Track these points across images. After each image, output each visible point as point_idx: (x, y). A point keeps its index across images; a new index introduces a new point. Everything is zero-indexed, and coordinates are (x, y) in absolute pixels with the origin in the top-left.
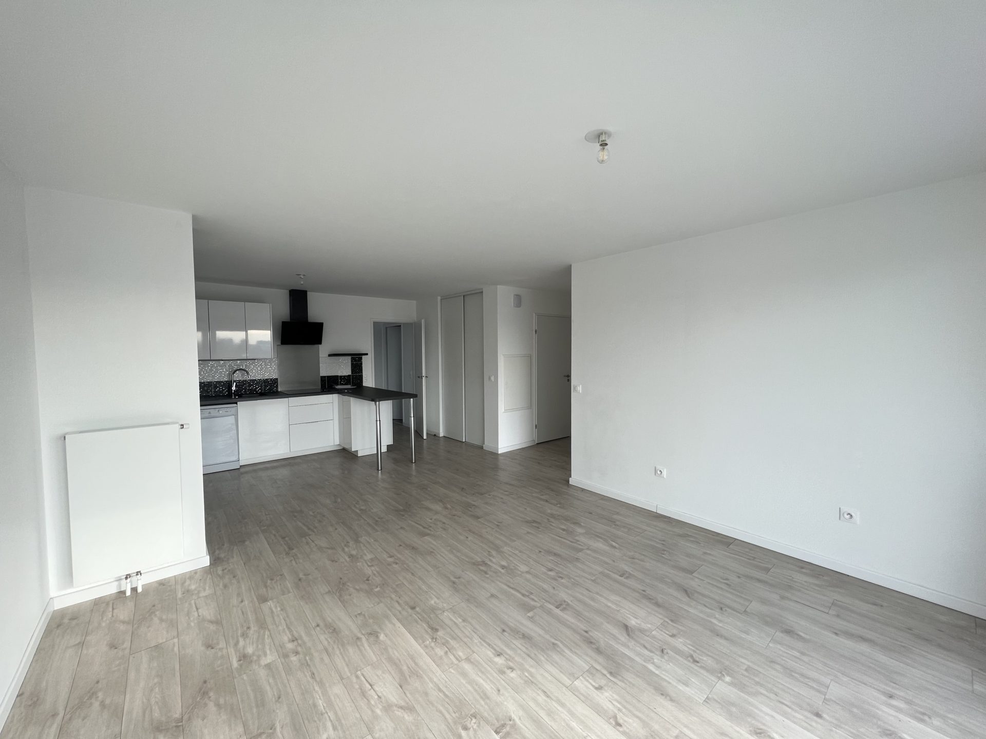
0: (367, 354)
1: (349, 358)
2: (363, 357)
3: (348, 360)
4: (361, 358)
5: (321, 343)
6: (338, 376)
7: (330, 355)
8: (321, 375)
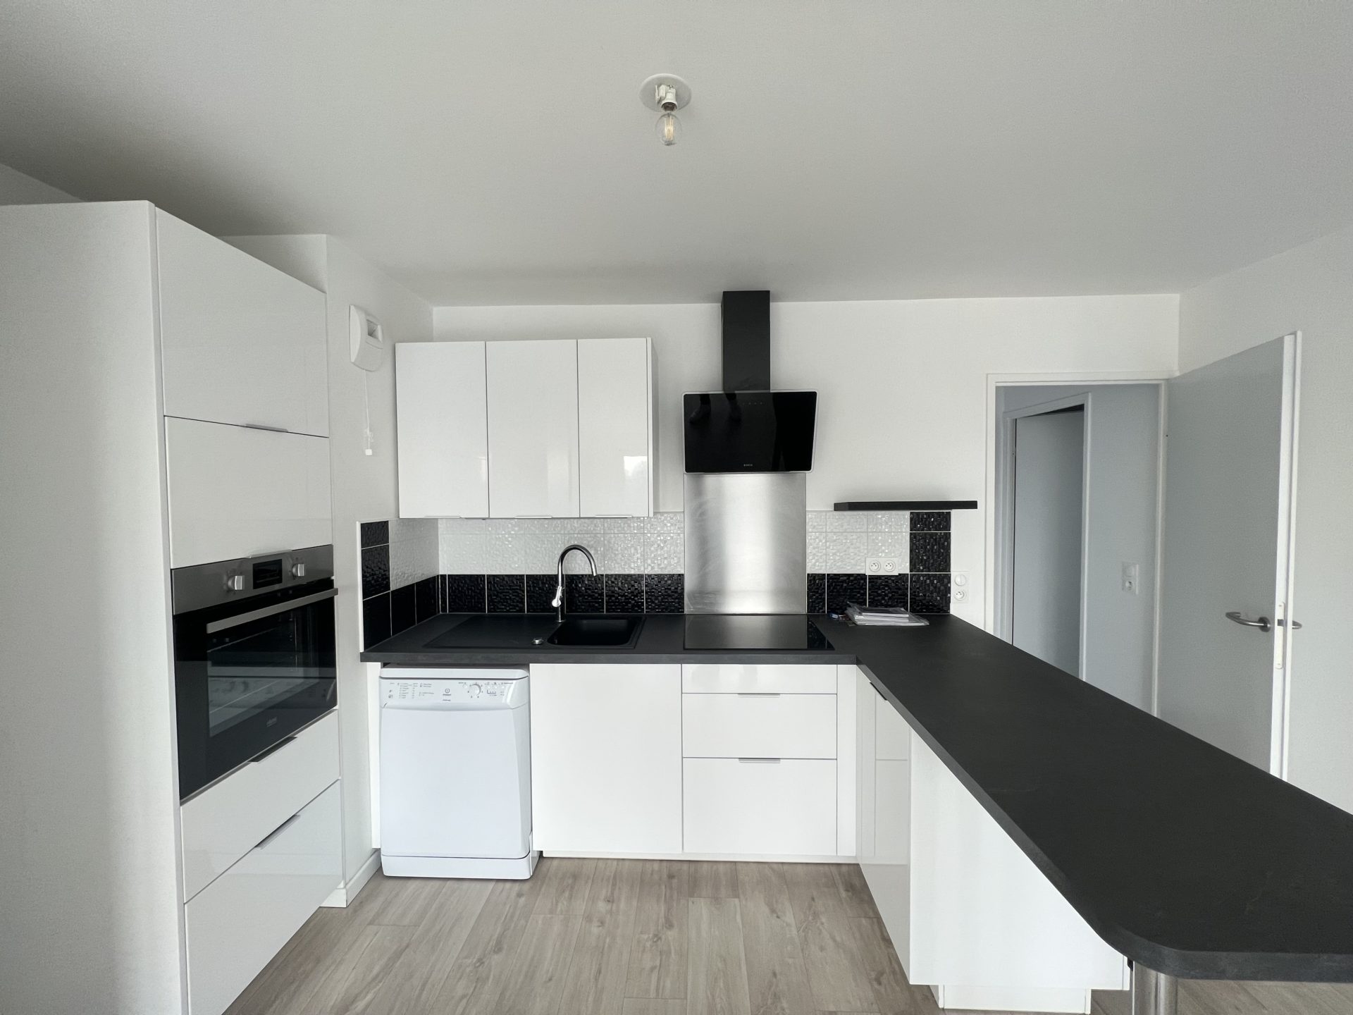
0: (972, 505)
1: (906, 515)
2: (955, 514)
3: (900, 525)
4: (947, 518)
5: (807, 467)
6: (863, 577)
7: (839, 507)
8: (809, 571)
